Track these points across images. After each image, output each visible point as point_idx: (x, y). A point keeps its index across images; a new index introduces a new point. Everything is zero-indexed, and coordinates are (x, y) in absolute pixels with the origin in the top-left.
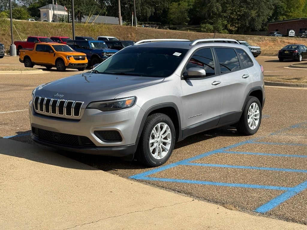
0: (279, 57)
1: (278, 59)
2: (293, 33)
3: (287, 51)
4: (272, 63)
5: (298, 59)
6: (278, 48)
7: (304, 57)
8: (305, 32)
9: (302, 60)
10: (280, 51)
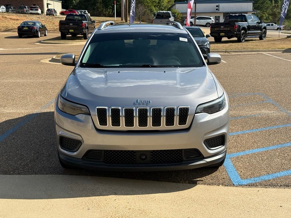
0: (18, 33)
1: (17, 35)
2: (4, 9)
3: (26, 27)
4: (16, 39)
5: (37, 35)
6: (4, 24)
7: (42, 33)
8: (11, 8)
9: (40, 36)
10: (18, 27)
